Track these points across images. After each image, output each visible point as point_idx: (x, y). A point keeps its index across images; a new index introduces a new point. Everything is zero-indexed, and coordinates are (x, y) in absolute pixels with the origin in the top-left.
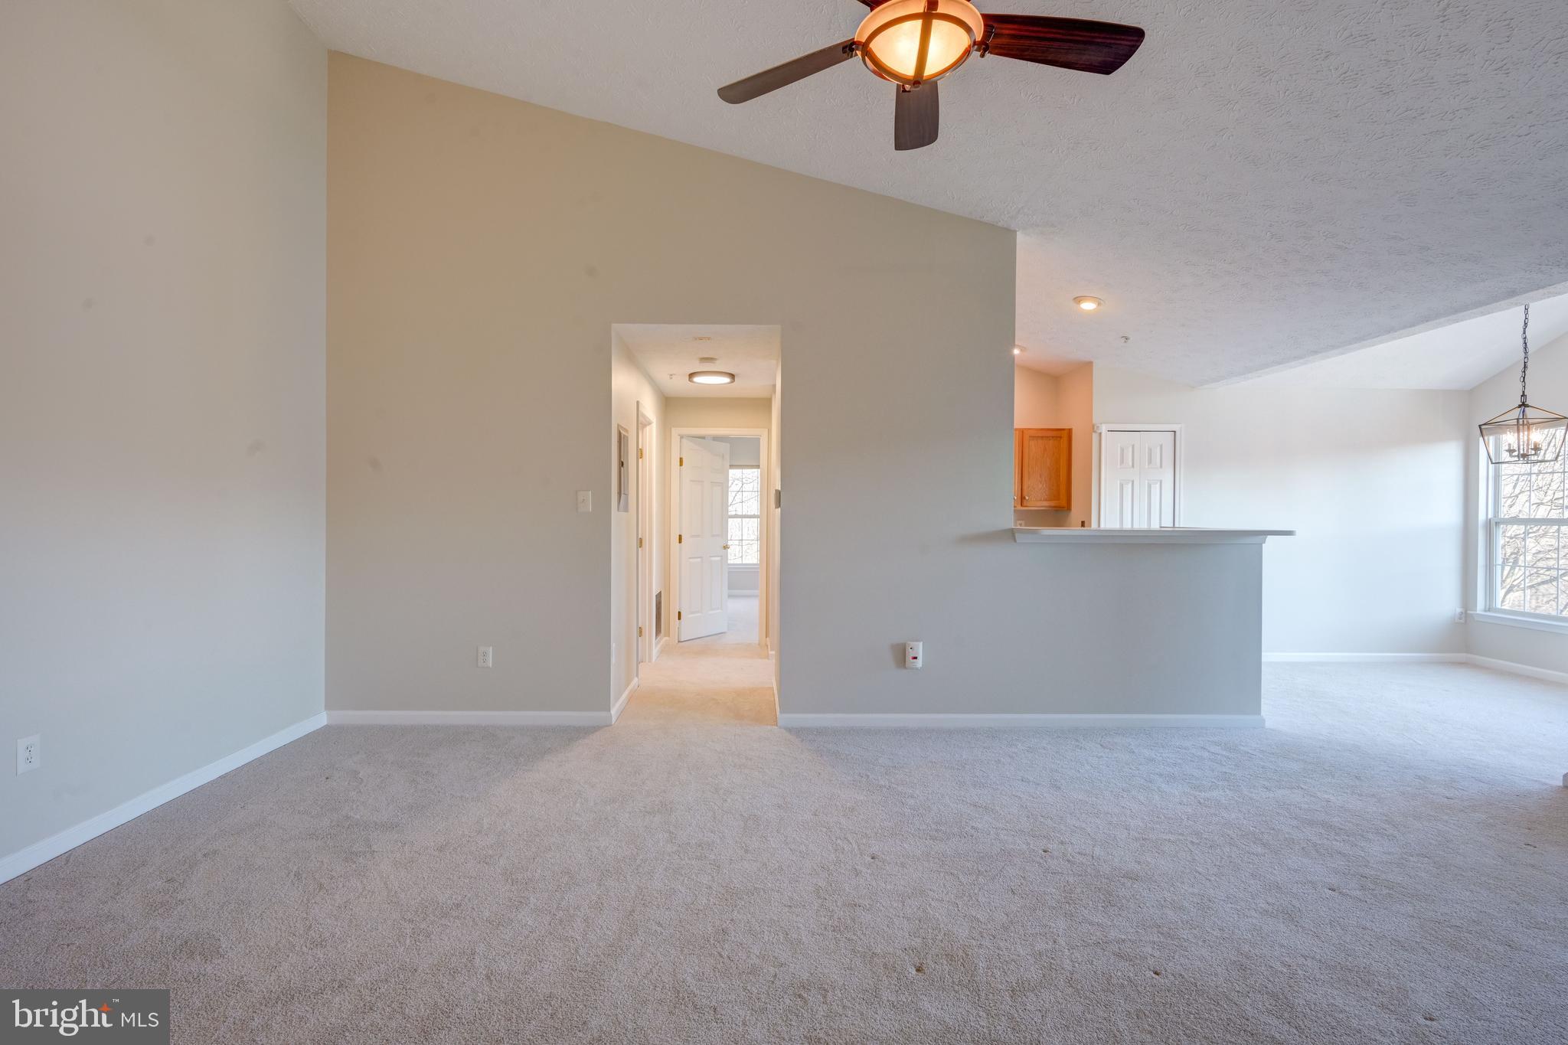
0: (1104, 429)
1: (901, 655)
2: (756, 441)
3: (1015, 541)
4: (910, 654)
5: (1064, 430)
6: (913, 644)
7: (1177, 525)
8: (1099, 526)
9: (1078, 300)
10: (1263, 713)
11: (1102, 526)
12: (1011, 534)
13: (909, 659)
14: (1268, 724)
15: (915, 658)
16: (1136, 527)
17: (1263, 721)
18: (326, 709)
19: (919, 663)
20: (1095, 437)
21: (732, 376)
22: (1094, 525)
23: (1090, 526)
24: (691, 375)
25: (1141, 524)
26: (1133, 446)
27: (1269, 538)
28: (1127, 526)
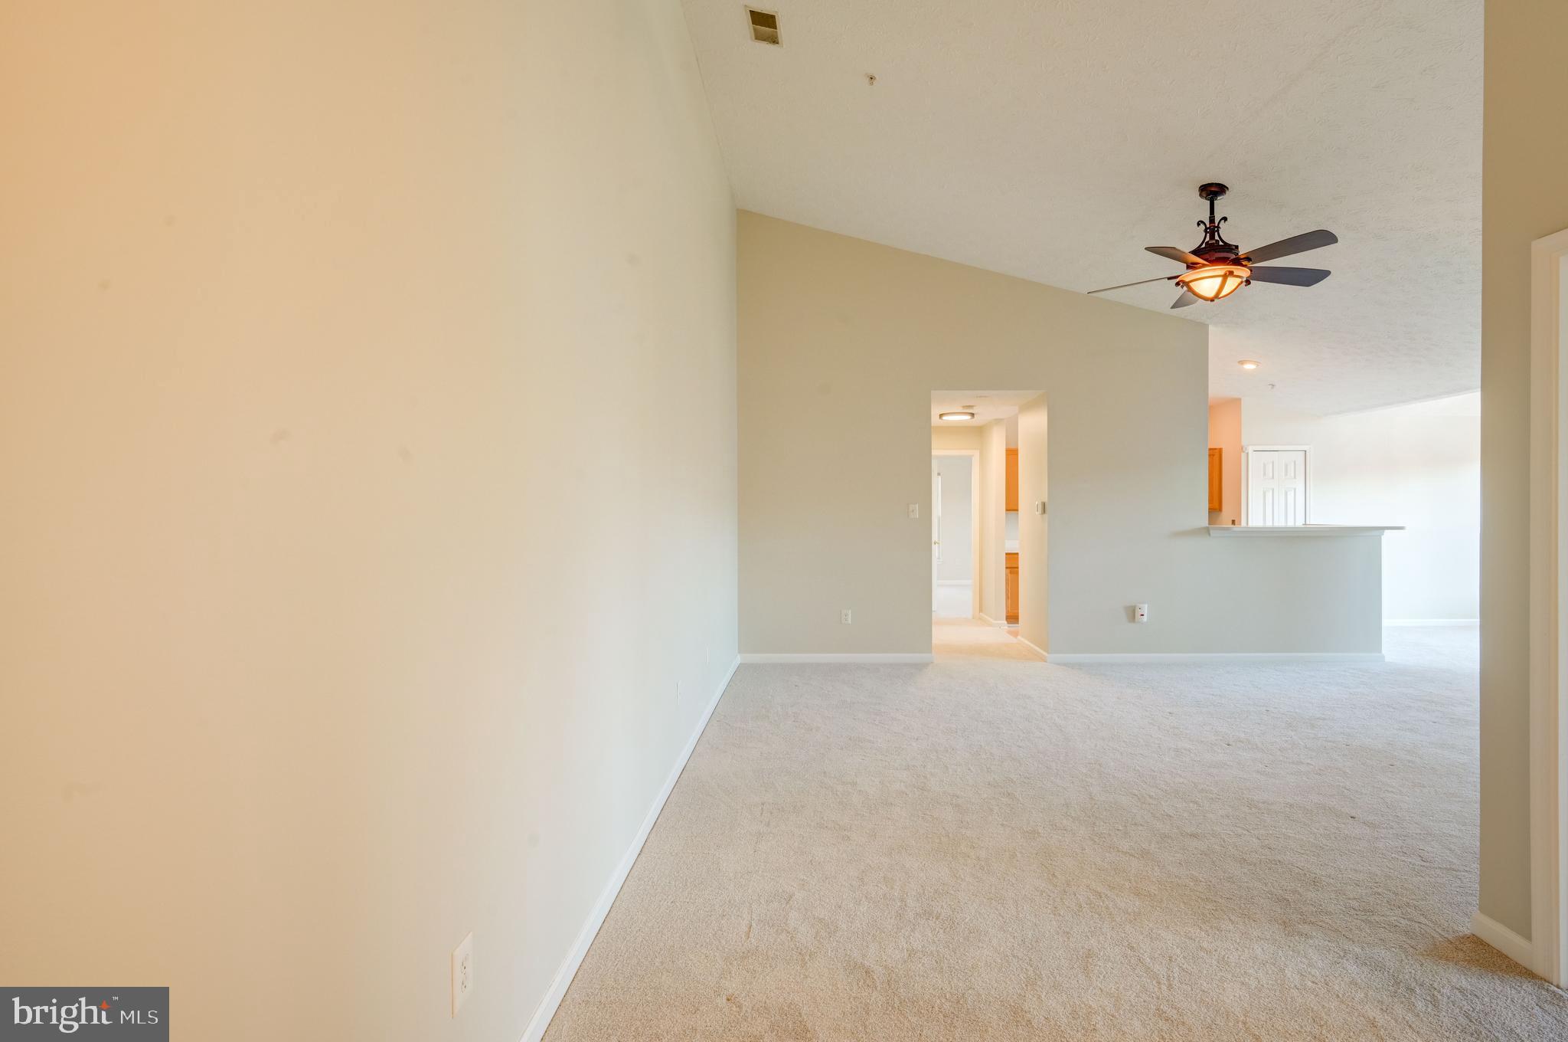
0: (1250, 449)
1: (1132, 613)
2: (969, 459)
3: (1209, 534)
4: (1138, 613)
5: (1215, 449)
6: (1141, 606)
7: (1308, 523)
8: (1247, 524)
9: (1242, 362)
10: (1383, 652)
11: (1251, 524)
12: (1207, 531)
13: (1138, 615)
14: (1387, 659)
15: (1143, 615)
16: (1276, 524)
17: (1383, 657)
18: (739, 652)
19: (1145, 618)
20: (1243, 456)
21: (973, 415)
22: (1243, 524)
23: (1240, 524)
24: (941, 416)
25: (1280, 522)
26: (1273, 463)
27: (1386, 531)
28: (1269, 524)
